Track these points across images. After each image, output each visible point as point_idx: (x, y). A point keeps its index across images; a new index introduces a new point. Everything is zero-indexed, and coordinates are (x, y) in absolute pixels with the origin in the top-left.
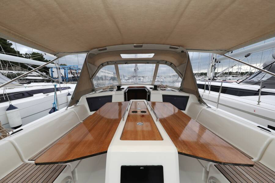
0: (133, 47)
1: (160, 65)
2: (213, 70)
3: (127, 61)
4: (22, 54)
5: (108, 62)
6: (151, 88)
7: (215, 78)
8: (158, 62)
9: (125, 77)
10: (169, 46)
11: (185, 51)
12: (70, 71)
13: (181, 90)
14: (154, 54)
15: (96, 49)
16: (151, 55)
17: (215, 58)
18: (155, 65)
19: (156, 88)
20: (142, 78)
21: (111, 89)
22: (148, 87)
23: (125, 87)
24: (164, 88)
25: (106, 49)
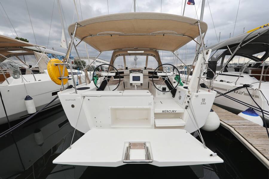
0: (134, 49)
1: (149, 56)
3: (130, 54)
5: (119, 54)
10: (149, 48)
11: (157, 50)
16: (143, 52)
18: (146, 56)
21: (122, 69)
25: (122, 49)
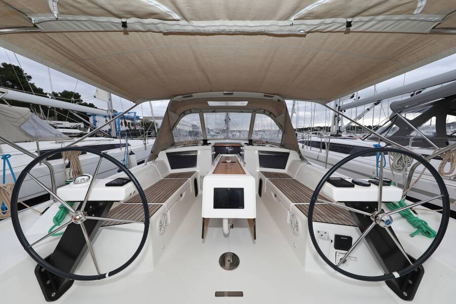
0: (223, 94)
1: (257, 115)
2: (337, 121)
3: (215, 110)
4: (46, 94)
5: (190, 110)
6: (245, 144)
7: (340, 134)
8: (254, 111)
9: (211, 132)
10: (263, 94)
11: (281, 99)
12: (123, 121)
13: (282, 146)
14: (247, 102)
15: (181, 96)
16: (245, 103)
17: (338, 106)
18: (250, 114)
19: (251, 143)
20: (238, 134)
21: (195, 143)
22: (243, 143)
23: (213, 142)
24: (263, 143)
25: (192, 96)
